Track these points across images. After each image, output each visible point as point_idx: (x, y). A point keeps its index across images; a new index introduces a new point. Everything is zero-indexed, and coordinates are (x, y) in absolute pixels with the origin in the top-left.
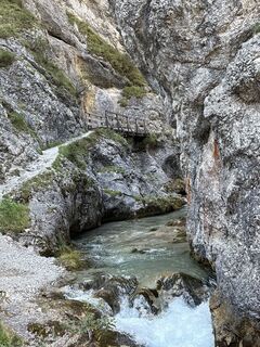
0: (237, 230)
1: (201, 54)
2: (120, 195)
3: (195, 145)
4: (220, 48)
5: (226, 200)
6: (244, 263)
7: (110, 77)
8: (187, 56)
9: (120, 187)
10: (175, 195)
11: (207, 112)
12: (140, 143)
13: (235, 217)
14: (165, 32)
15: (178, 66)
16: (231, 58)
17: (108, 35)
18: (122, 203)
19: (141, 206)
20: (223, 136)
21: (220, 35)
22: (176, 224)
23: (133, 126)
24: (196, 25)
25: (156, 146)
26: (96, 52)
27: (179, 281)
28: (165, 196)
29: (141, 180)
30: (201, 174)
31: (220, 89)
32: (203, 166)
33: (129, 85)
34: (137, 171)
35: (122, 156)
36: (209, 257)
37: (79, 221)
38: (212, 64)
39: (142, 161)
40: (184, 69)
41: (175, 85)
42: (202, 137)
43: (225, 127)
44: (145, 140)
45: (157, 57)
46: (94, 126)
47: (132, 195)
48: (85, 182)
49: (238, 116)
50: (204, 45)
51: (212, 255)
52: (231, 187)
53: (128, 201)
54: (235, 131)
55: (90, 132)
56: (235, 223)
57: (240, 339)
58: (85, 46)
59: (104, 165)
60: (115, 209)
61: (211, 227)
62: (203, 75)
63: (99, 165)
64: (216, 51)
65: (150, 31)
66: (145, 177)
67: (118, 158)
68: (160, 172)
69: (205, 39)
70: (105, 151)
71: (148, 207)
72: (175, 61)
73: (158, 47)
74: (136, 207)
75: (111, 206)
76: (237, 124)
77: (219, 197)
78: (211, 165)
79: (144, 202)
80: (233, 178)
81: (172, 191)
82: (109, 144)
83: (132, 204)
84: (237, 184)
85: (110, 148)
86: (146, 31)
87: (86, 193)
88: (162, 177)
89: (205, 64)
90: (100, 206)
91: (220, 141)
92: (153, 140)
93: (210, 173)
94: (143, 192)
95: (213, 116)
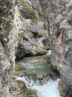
0: (68, 63)
1: (60, 10)
2: (30, 50)
3: (55, 37)
4: (66, 9)
5: (65, 53)
6: (70, 72)
7: (28, 16)
8: (55, 11)
9: (31, 47)
10: (45, 50)
11: (61, 27)
12: (36, 35)
13: (67, 59)
14: (49, 3)
15: (52, 13)
16: (69, 12)
17: (28, 4)
18: (31, 52)
19: (36, 53)
20: (65, 34)
21: (66, 5)
22: (46, 59)
23: (34, 30)
24: (59, 1)
25: (40, 36)
26: (25, 9)
27: (49, 76)
28: (43, 50)
29: (36, 46)
30: (57, 45)
31: (65, 21)
32: (58, 43)
33: (34, 19)
34: (35, 43)
35: (31, 38)
36: (58, 70)
37: (19, 56)
38: (63, 13)
39: (36, 40)
40: (54, 14)
41: (51, 19)
42: (58, 35)
43: (66, 32)
44: (37, 34)
45: (46, 11)
46: (24, 29)
47: (34, 50)
48: (21, 45)
49: (70, 29)
50: (61, 8)
51: (59, 69)
52: (67, 50)
53: (32, 51)
54: (69, 33)
55: (22, 31)
56: (67, 60)
57: (68, 95)
58: (22, 7)
59: (26, 41)
60: (29, 53)
61: (59, 61)
62: (60, 17)
63: (25, 41)
64: (64, 10)
65: (45, 3)
66: (37, 45)
67: (30, 39)
68: (41, 44)
69: (61, 6)
70: (26, 37)
71: (38, 53)
72: (51, 12)
73: (47, 7)
74: (35, 53)
75: (27, 52)
76: (70, 31)
77: (62, 52)
78: (60, 43)
79: (37, 52)
80: (68, 47)
81: (44, 49)
82: (28, 35)
83: (34, 53)
84: (69, 49)
85: (28, 36)
86: (43, 3)
87: (21, 49)
88: (42, 45)
89: (61, 13)
90: (25, 52)
91: (64, 36)
92: (40, 34)
93: (60, 45)
94: (37, 49)
95: (62, 28)
